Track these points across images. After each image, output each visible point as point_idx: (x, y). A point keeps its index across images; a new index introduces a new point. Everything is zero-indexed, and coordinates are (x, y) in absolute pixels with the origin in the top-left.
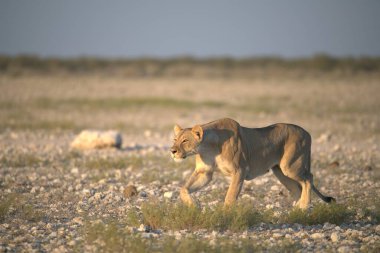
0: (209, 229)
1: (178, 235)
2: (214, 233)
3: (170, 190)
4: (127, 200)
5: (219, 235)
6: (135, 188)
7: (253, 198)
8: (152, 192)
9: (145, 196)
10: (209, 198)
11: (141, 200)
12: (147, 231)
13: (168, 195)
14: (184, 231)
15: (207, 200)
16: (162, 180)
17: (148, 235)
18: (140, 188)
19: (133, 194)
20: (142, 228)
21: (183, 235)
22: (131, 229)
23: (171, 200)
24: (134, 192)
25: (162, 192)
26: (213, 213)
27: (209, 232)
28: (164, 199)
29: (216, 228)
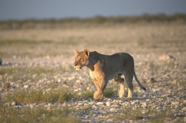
0: (46, 102)
1: (31, 106)
2: (49, 104)
3: (27, 84)
4: (6, 90)
5: (52, 105)
6: (9, 84)
7: (68, 87)
8: (18, 86)
9: (14, 88)
10: (46, 87)
11: (12, 89)
12: (16, 105)
13: (26, 87)
14: (34, 104)
15: (45, 88)
16: (23, 80)
17: (17, 106)
18: (12, 84)
19: (8, 87)
20: (13, 103)
21: (34, 106)
22: (8, 104)
23: (27, 89)
24: (9, 86)
25: (23, 86)
26: (48, 94)
27: (47, 104)
28: (24, 89)
29: (50, 102)
